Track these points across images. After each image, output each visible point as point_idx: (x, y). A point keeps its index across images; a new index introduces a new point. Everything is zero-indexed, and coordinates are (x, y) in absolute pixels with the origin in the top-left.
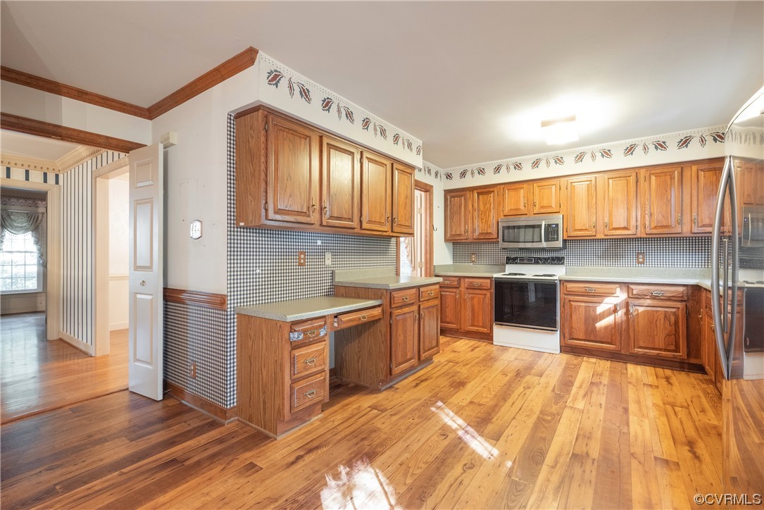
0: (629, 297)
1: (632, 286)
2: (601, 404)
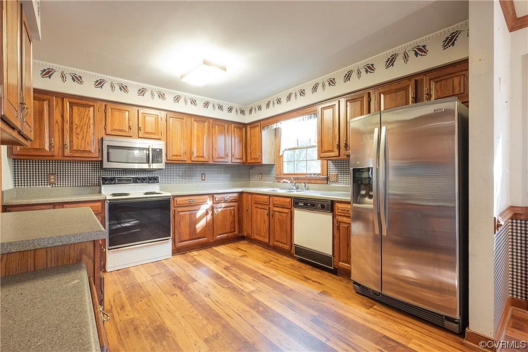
0: (213, 203)
1: (215, 196)
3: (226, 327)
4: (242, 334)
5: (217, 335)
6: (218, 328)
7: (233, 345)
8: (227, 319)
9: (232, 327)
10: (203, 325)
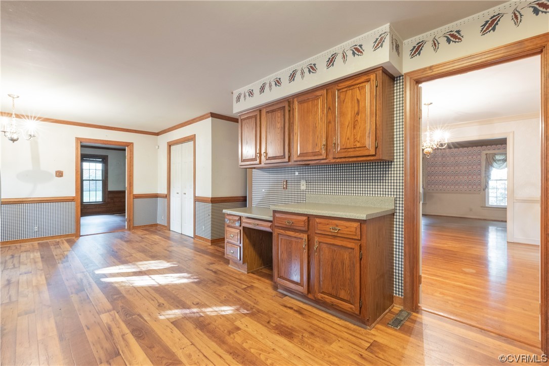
2: (88, 329)
3: (221, 341)
4: (205, 336)
5: (230, 334)
6: (229, 340)
7: (214, 327)
8: (220, 351)
9: (216, 342)
10: (247, 342)
